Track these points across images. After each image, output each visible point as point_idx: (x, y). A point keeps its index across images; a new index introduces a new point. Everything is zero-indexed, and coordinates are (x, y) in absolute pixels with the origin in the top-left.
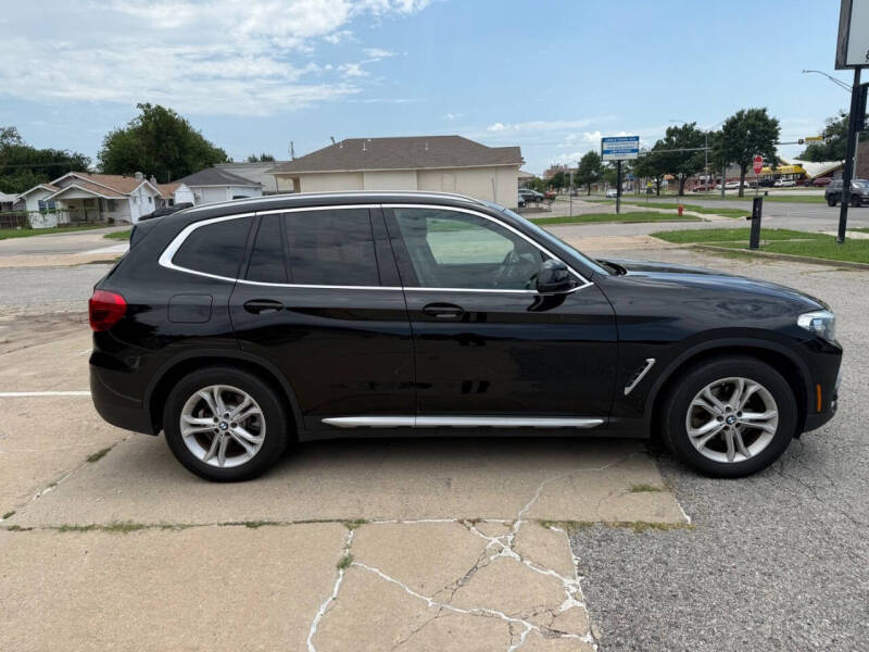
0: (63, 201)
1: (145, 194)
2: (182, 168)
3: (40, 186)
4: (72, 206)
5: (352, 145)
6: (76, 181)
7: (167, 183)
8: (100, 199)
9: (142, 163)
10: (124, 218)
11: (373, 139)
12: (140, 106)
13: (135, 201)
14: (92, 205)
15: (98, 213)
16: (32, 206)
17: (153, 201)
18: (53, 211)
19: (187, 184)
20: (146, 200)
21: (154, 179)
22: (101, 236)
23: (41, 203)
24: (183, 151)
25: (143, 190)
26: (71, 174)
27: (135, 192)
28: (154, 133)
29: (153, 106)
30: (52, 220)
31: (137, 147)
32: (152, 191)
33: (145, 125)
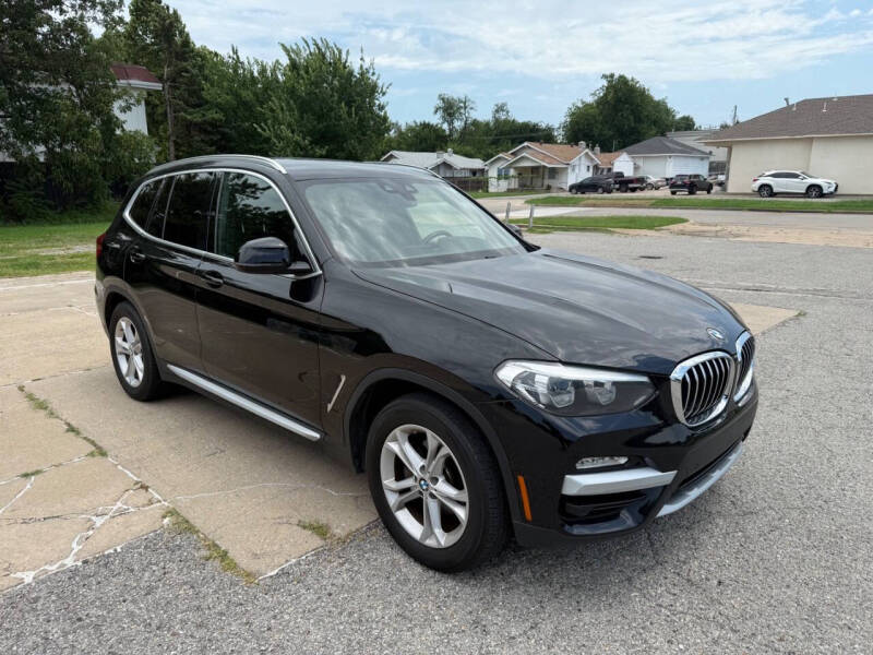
0: (515, 168)
1: (585, 163)
2: (634, 137)
3: (501, 155)
4: (521, 172)
5: (810, 106)
6: (529, 151)
7: (611, 152)
8: (544, 167)
9: (596, 132)
10: (559, 185)
11: (839, 98)
12: (604, 76)
13: (573, 170)
14: (538, 173)
15: (540, 179)
16: (493, 173)
17: (591, 170)
18: (507, 177)
19: (629, 153)
20: (584, 169)
21: (598, 149)
22: (523, 201)
23: (499, 171)
24: (639, 120)
25: (583, 159)
26: (526, 144)
27: (575, 161)
28: (612, 102)
29: (616, 76)
30: (504, 185)
31: (594, 117)
32: (592, 160)
33: (605, 95)
